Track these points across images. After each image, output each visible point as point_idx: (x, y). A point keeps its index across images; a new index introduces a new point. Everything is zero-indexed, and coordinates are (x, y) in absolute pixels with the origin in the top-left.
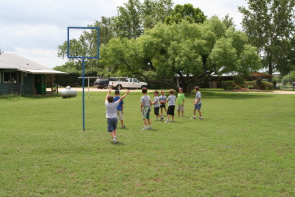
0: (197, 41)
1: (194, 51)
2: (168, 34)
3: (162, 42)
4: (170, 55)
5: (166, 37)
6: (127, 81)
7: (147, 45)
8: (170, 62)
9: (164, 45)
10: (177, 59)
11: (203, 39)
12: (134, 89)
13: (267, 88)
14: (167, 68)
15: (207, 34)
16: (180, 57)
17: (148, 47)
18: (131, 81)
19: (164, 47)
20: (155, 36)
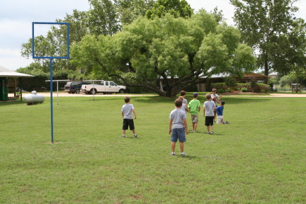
0: (183, 38)
1: (179, 49)
2: (149, 30)
3: (142, 39)
4: (151, 54)
5: (147, 33)
6: (103, 84)
7: (125, 42)
8: (152, 62)
9: (144, 43)
10: (160, 58)
11: (189, 35)
12: (111, 93)
13: (262, 90)
14: (148, 69)
15: (193, 30)
16: (163, 57)
17: (127, 44)
18: (107, 84)
19: (144, 45)
20: (135, 32)
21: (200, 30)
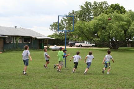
0: (122, 23)
1: (120, 28)
2: (106, 20)
3: (103, 23)
4: (107, 30)
6: (85, 43)
8: (107, 33)
9: (104, 25)
10: (111, 32)
11: (124, 21)
14: (105, 37)
15: (126, 19)
16: (113, 31)
17: (96, 26)
18: (86, 43)
19: (104, 26)
20: (100, 20)
21: (129, 19)
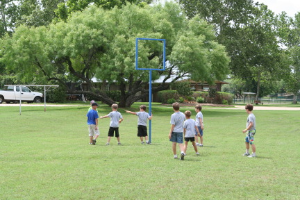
1: (148, 49)
2: (108, 24)
3: (102, 34)
4: (116, 53)
5: (107, 27)
6: (12, 90)
8: (117, 64)
9: (105, 40)
10: (126, 60)
13: (225, 101)
14: (112, 72)
15: (160, 25)
16: (131, 57)
17: (83, 41)
18: (18, 90)
19: (105, 42)
20: (91, 25)
21: (168, 26)
